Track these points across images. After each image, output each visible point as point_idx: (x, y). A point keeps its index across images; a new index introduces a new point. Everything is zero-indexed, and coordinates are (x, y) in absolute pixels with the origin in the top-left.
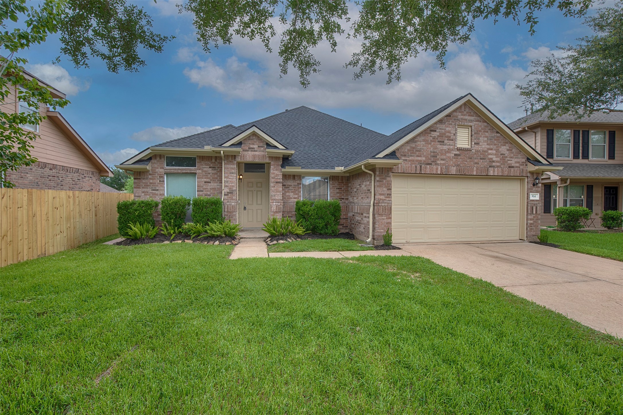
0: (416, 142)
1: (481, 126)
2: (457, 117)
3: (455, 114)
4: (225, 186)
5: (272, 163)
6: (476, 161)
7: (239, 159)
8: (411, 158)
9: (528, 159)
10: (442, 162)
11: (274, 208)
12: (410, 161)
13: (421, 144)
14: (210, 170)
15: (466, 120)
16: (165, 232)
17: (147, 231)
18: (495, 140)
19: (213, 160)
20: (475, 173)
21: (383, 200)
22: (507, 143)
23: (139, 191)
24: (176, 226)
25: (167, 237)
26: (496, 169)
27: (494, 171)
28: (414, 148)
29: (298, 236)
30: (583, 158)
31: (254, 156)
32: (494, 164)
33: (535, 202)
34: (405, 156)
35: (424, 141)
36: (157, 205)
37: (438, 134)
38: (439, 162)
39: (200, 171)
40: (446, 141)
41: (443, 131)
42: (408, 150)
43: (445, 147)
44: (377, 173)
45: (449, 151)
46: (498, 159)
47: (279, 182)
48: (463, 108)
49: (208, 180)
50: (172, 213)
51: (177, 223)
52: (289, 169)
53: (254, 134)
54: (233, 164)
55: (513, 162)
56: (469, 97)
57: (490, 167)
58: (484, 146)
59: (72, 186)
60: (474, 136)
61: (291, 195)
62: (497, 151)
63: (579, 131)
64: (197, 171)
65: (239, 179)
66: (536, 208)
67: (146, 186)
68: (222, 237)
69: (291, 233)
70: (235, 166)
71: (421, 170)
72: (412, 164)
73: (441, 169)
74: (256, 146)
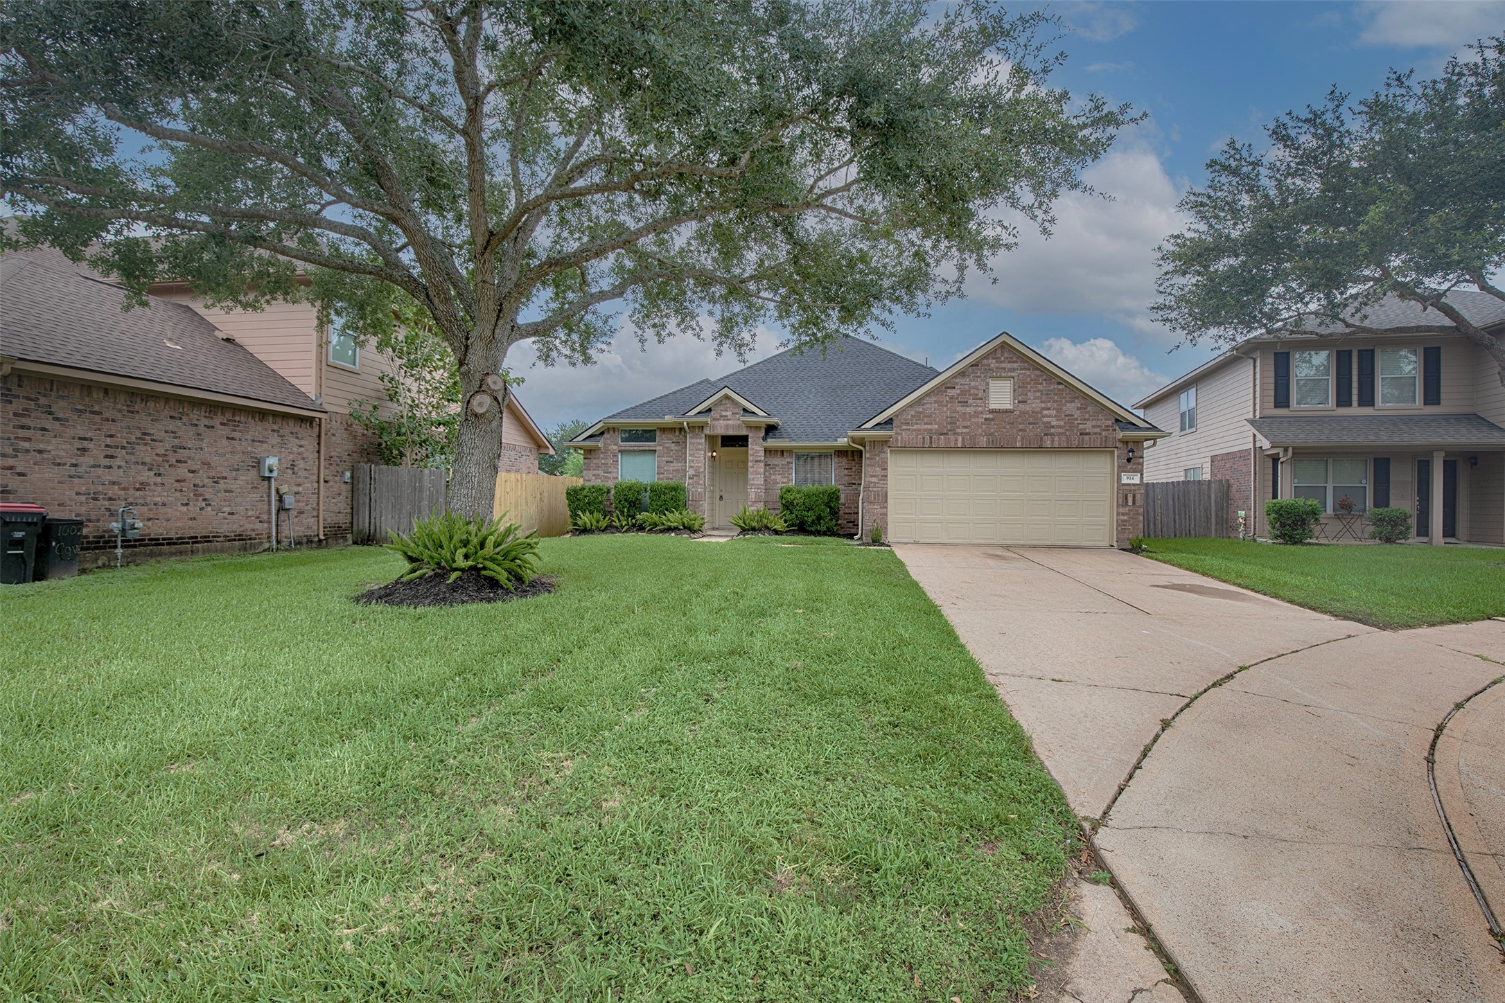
0: (923, 405)
1: (1030, 376)
2: (989, 365)
3: (985, 361)
4: (690, 467)
5: (750, 435)
6: (1021, 427)
7: (707, 431)
8: (915, 427)
9: (1117, 420)
10: (965, 430)
11: (752, 496)
12: (914, 430)
13: (931, 406)
14: (673, 447)
15: (1005, 369)
16: (617, 524)
17: (598, 522)
18: (1055, 394)
19: (677, 433)
20: (1018, 445)
21: (875, 483)
22: (1077, 398)
23: (589, 474)
24: (630, 516)
25: (618, 529)
26: (1056, 438)
27: (1053, 441)
28: (920, 413)
29: (776, 532)
30: (1360, 405)
31: (727, 427)
32: (1052, 430)
33: (1133, 488)
34: (907, 424)
35: (935, 402)
36: (609, 492)
37: (959, 391)
38: (959, 431)
39: (661, 448)
40: (970, 401)
41: (967, 387)
42: (912, 416)
43: (969, 410)
44: (867, 448)
45: (977, 414)
46: (1062, 423)
47: (759, 461)
48: (999, 351)
49: (671, 459)
50: (626, 500)
51: (632, 513)
52: (772, 443)
53: (727, 397)
54: (701, 438)
55: (1088, 427)
56: (1004, 338)
57: (1046, 435)
58: (1034, 404)
59: (509, 468)
60: (1020, 392)
61: (778, 478)
62: (1059, 410)
63: (1350, 352)
64: (658, 448)
65: (712, 456)
66: (1134, 496)
67: (598, 468)
68: (679, 530)
69: (767, 528)
70: (703, 440)
71: (931, 442)
72: (917, 435)
73: (963, 440)
74: (729, 414)
